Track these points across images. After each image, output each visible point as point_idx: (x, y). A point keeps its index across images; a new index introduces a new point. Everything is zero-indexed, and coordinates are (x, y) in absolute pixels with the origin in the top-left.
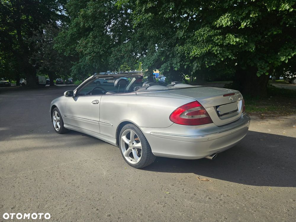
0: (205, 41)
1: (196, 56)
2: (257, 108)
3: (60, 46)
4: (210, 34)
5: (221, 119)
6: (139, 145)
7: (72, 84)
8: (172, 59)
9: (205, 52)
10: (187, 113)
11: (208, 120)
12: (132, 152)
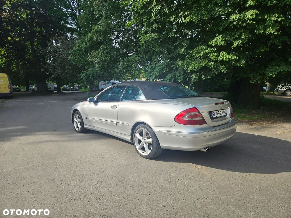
0: (202, 57)
1: (194, 70)
2: (248, 116)
3: (74, 57)
4: (206, 52)
5: (213, 122)
6: (150, 140)
7: (77, 91)
8: (176, 71)
9: (202, 66)
10: (188, 116)
11: (203, 122)
12: (144, 146)
